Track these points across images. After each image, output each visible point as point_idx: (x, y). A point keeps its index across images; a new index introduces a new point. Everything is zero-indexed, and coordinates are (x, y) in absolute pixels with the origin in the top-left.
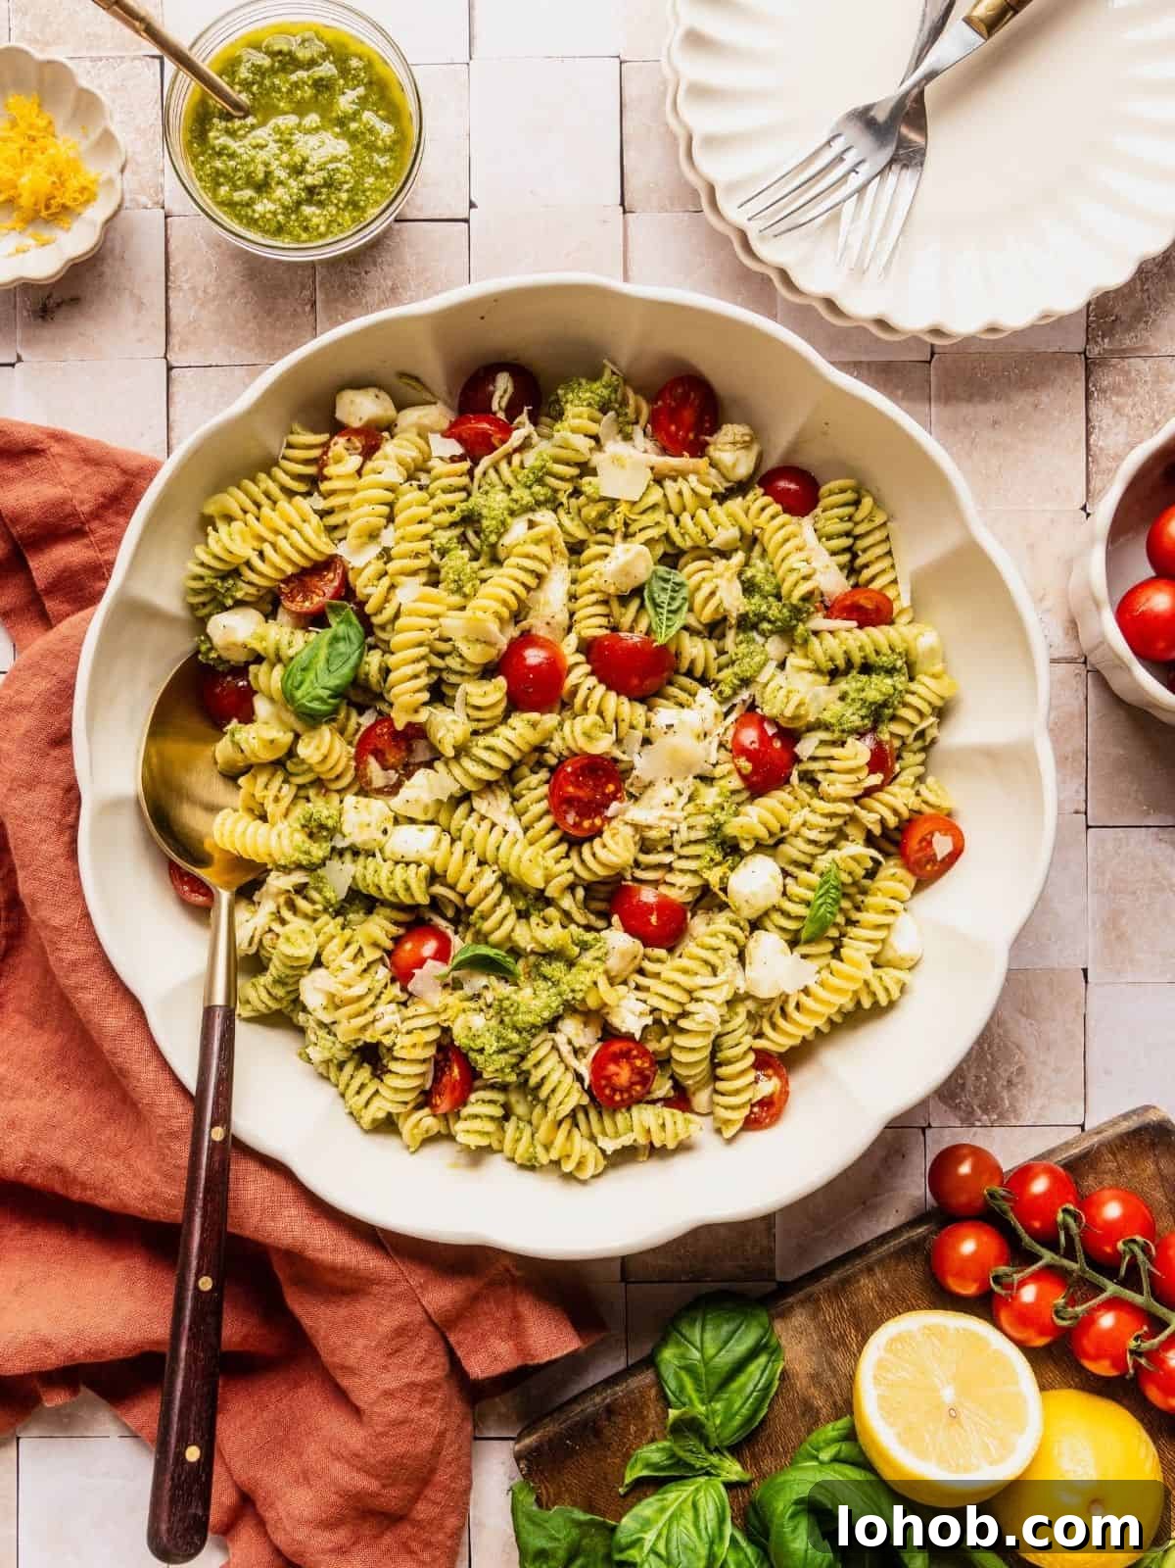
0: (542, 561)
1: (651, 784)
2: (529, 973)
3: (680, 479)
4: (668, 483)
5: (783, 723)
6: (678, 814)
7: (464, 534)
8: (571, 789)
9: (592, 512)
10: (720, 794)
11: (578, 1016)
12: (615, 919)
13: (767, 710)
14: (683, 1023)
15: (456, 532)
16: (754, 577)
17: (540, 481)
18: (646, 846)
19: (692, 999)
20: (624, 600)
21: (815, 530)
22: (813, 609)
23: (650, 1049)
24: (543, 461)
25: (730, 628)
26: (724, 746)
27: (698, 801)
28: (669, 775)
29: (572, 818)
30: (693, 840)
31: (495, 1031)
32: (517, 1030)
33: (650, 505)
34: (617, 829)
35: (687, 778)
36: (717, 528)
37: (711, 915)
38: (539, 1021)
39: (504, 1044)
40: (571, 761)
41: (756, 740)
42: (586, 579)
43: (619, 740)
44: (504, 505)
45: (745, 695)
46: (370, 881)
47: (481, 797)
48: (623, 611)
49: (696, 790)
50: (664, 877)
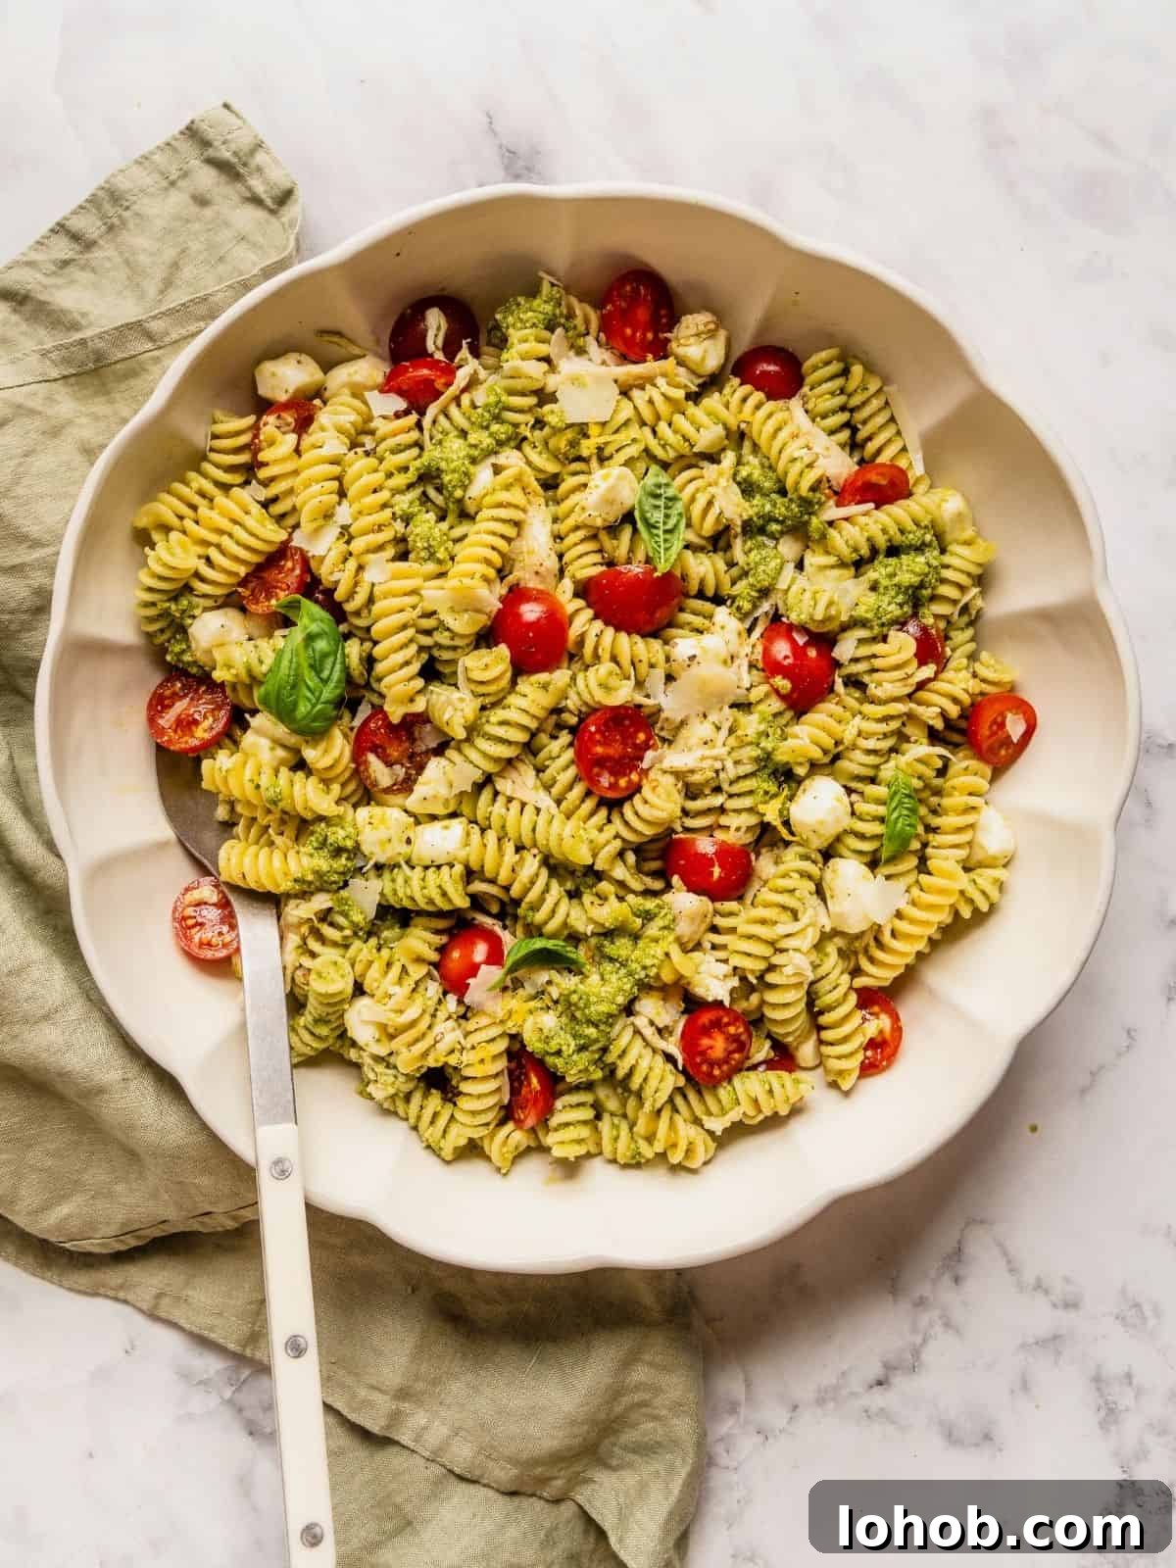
0: (516, 507)
1: (683, 723)
2: (593, 957)
3: (648, 387)
4: (636, 393)
5: (812, 627)
6: (722, 751)
7: (424, 493)
8: (599, 750)
9: (561, 443)
10: (763, 720)
11: (655, 993)
12: (676, 880)
13: (794, 617)
14: (770, 978)
15: (416, 493)
16: (749, 475)
17: (497, 418)
18: (691, 792)
19: (776, 951)
20: (613, 530)
21: (807, 412)
22: (823, 499)
23: (739, 1011)
24: (496, 394)
25: (736, 537)
26: (755, 666)
27: (740, 733)
28: (701, 709)
29: (605, 780)
30: (742, 774)
31: (568, 1029)
32: (593, 1023)
33: (622, 421)
34: (656, 780)
35: (721, 709)
36: (698, 431)
37: (776, 851)
38: (614, 1009)
39: (582, 1042)
40: (592, 718)
41: (789, 653)
42: (567, 516)
43: (639, 684)
44: (463, 453)
45: (766, 606)
46: (401, 894)
47: (504, 778)
48: (615, 542)
49: (735, 721)
50: (717, 821)
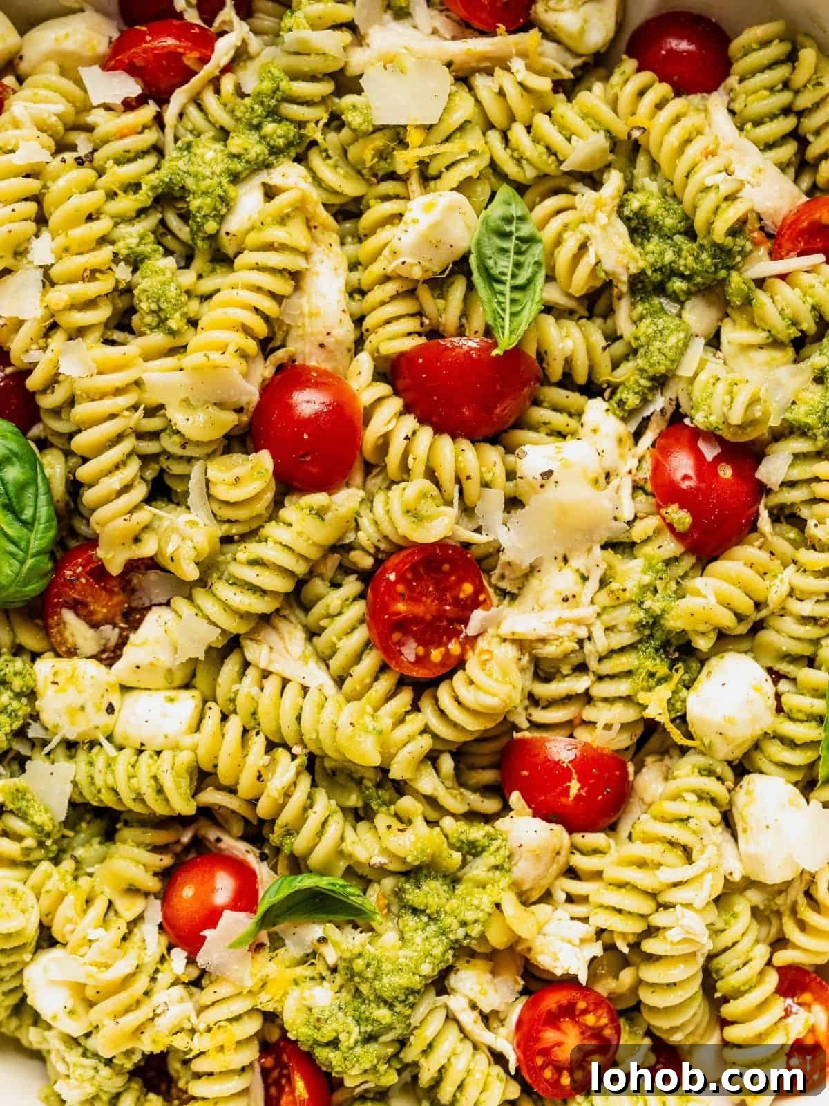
0: (294, 250)
1: (533, 569)
2: (388, 906)
3: (498, 71)
4: (480, 81)
5: (727, 435)
6: (588, 612)
7: (162, 222)
8: (401, 607)
9: (366, 152)
10: (650, 567)
11: (479, 962)
12: (515, 798)
13: (700, 420)
14: (649, 946)
15: (151, 221)
16: (643, 208)
17: (274, 114)
18: (543, 671)
19: (659, 905)
20: (438, 285)
21: (732, 112)
22: (749, 246)
23: (605, 994)
24: (273, 79)
25: (619, 298)
26: (642, 488)
27: (615, 586)
28: (560, 552)
29: (410, 651)
30: (616, 647)
31: (350, 1009)
32: (386, 1002)
33: (457, 125)
34: (489, 652)
35: (590, 550)
36: (569, 140)
37: (667, 761)
38: (417, 983)
39: (369, 1028)
40: (395, 560)
41: (691, 473)
42: (374, 259)
43: (467, 510)
44: (218, 169)
45: (659, 403)
46: (99, 782)
47: (257, 641)
48: (441, 302)
49: (610, 567)
50: (580, 714)
